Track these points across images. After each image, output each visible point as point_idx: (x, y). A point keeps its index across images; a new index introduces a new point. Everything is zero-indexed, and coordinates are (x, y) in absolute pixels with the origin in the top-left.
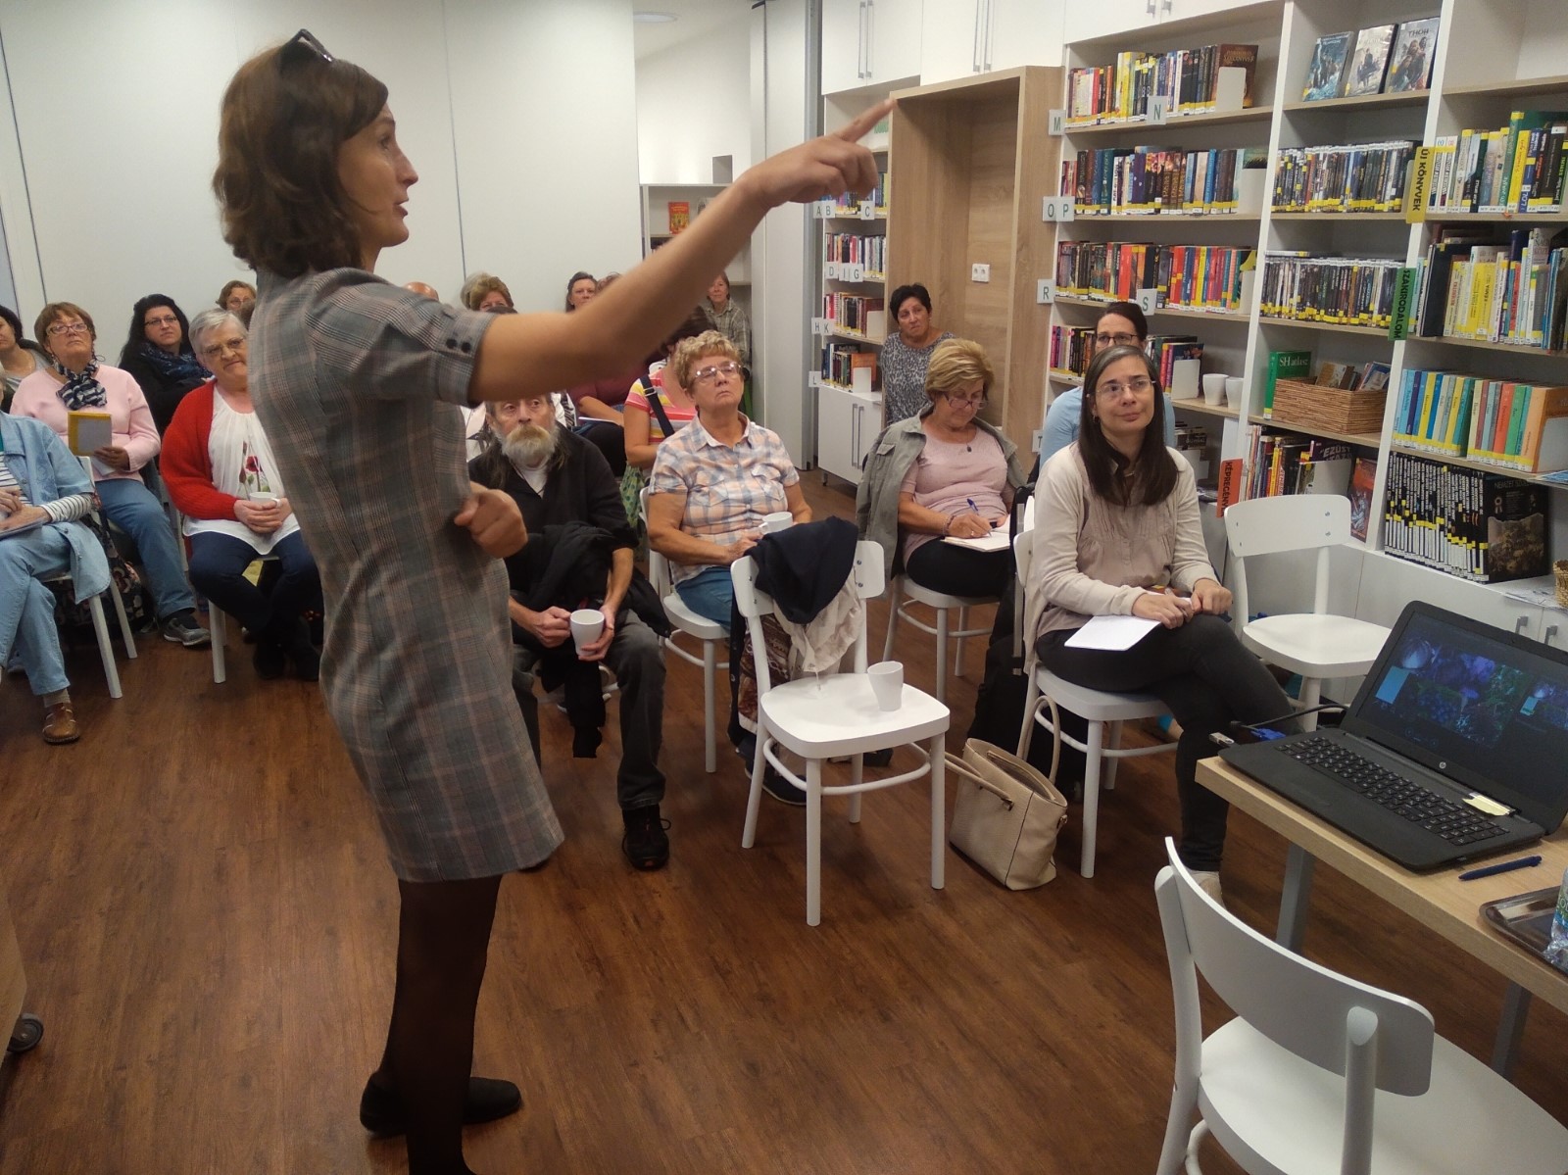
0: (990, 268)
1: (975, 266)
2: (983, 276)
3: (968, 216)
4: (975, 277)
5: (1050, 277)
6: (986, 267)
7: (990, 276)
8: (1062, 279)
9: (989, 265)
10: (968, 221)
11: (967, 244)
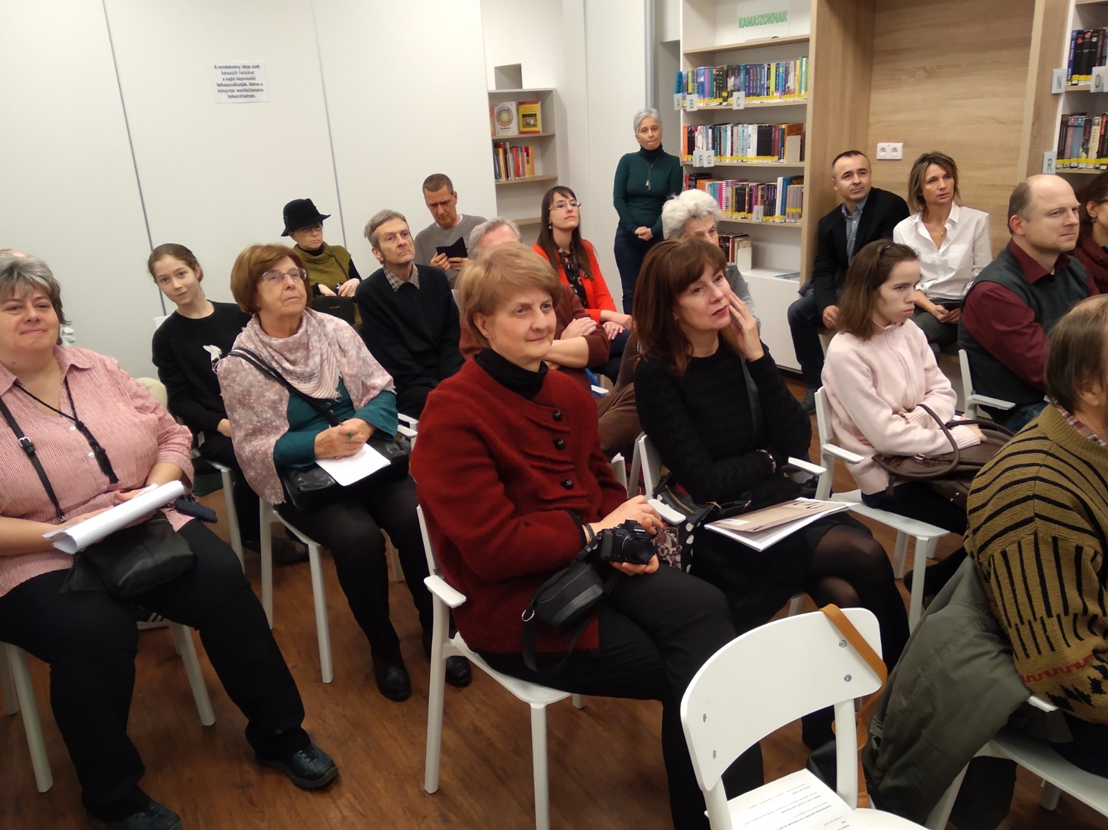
0: (904, 146)
1: (880, 145)
2: (895, 154)
3: (869, 99)
4: (880, 155)
5: (1050, 149)
6: (899, 146)
7: (904, 153)
8: (1068, 151)
9: (902, 144)
10: (869, 103)
11: (867, 125)
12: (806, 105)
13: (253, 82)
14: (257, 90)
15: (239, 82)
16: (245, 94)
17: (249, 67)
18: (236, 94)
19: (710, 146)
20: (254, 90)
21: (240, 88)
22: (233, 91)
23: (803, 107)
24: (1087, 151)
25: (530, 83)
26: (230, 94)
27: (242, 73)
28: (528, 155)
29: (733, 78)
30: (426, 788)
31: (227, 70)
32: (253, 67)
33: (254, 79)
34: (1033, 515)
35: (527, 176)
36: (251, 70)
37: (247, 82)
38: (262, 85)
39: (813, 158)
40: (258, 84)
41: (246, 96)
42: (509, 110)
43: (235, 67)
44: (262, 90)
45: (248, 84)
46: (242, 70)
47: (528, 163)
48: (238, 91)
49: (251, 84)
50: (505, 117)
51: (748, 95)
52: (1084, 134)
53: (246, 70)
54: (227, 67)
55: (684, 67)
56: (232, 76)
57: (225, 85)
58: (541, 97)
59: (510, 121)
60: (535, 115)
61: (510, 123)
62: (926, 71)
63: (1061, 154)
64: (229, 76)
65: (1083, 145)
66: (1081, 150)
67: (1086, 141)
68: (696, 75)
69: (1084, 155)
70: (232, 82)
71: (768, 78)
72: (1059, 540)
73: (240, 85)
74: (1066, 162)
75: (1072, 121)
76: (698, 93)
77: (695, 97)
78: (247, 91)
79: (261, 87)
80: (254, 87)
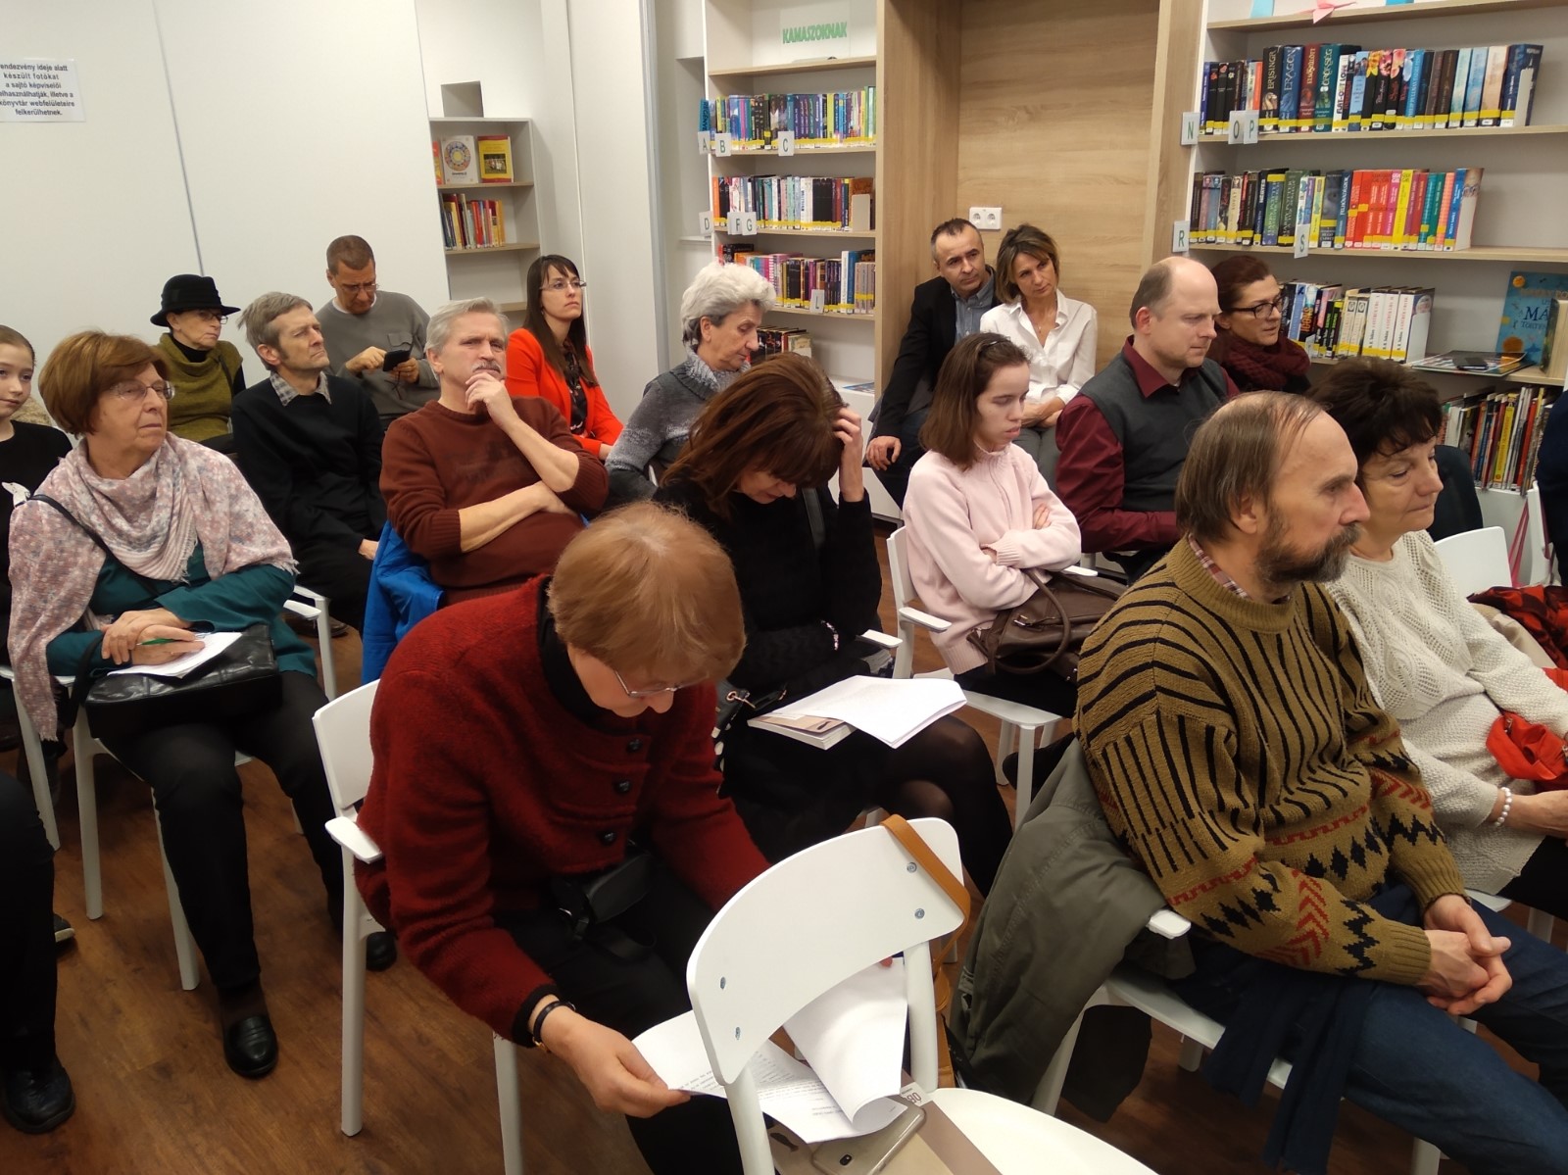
0: (1003, 212)
1: (973, 210)
2: (992, 221)
3: (957, 147)
5: (1184, 218)
6: (997, 211)
7: (1003, 221)
8: (1203, 221)
9: (1000, 209)
10: (957, 153)
11: (956, 182)
12: (874, 153)
13: (57, 91)
14: (64, 104)
15: (33, 90)
16: (44, 108)
17: (50, 68)
18: (28, 108)
19: (750, 206)
20: (58, 104)
21: (36, 99)
22: (24, 104)
23: (870, 156)
24: (1225, 221)
25: (495, 109)
26: (20, 108)
27: (39, 77)
28: (494, 213)
29: (777, 111)
30: (343, 1129)
31: (13, 72)
32: (56, 68)
33: (58, 86)
34: (1153, 688)
35: (493, 244)
36: (53, 73)
37: (48, 91)
38: (72, 95)
39: (887, 224)
40: (66, 95)
41: (45, 113)
42: (463, 148)
43: (25, 67)
44: (73, 104)
45: (48, 94)
46: (38, 72)
47: (495, 224)
48: (32, 104)
49: (53, 94)
50: (458, 157)
51: (799, 136)
52: (1222, 199)
53: (44, 72)
54: (13, 67)
55: (712, 95)
56: (22, 81)
57: (11, 94)
58: (511, 130)
59: (466, 164)
60: (503, 156)
61: (466, 167)
62: (1028, 112)
63: (1195, 225)
64: (16, 81)
65: (1221, 214)
66: (1219, 219)
67: (1225, 208)
68: (727, 106)
69: (1222, 226)
70: (23, 90)
71: (825, 114)
72: (1186, 721)
73: (35, 95)
74: (1201, 235)
75: (1207, 181)
76: (731, 131)
77: (727, 136)
78: (47, 104)
79: (69, 99)
80: (58, 99)
